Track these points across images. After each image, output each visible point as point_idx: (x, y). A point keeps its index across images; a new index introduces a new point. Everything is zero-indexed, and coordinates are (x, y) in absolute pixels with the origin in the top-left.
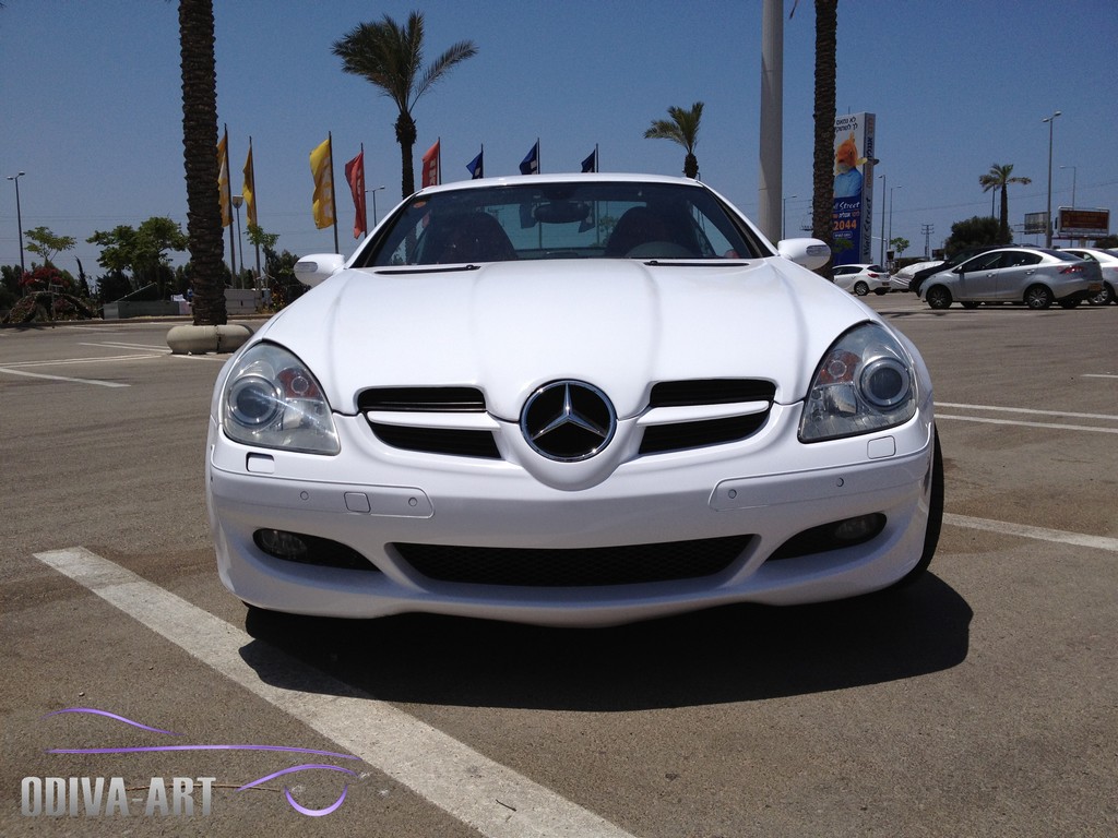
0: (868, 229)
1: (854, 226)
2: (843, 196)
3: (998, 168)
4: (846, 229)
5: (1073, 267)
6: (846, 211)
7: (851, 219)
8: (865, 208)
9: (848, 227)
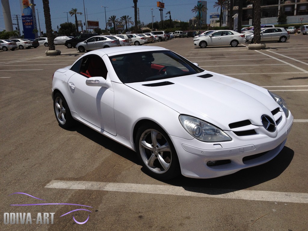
0: (36, 25)
1: (32, 24)
2: (27, 15)
3: (73, 9)
4: (29, 25)
5: (114, 41)
6: (28, 19)
7: (30, 22)
8: (34, 19)
9: (30, 24)
